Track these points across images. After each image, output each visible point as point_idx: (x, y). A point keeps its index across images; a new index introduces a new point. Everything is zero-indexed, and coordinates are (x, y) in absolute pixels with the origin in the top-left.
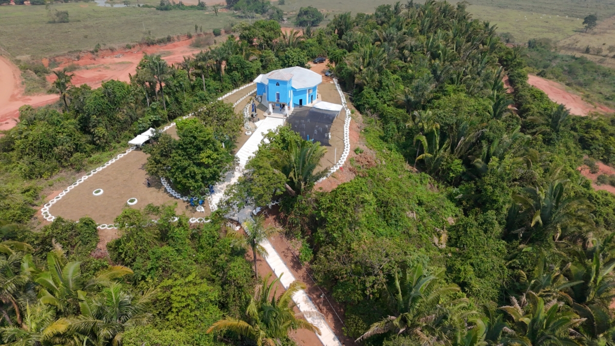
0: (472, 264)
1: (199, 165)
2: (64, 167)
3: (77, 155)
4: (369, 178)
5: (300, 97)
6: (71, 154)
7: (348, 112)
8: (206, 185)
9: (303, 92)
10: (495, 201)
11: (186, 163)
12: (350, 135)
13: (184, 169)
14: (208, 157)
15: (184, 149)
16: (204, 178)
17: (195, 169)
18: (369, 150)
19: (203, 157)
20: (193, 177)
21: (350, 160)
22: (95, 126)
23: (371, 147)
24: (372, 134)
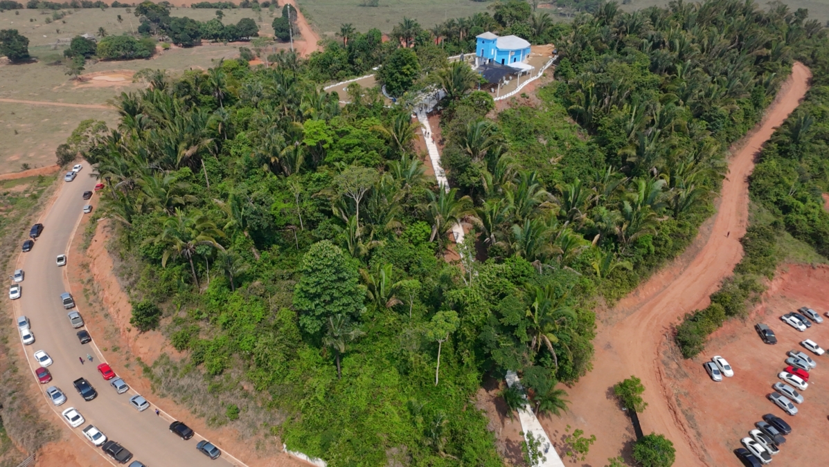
0: (563, 173)
1: (402, 73)
2: (332, 79)
3: (341, 72)
4: (519, 111)
5: (503, 57)
6: (339, 70)
7: (540, 74)
8: (403, 86)
9: (506, 52)
10: (610, 142)
11: (395, 71)
12: (526, 86)
13: (392, 74)
14: (408, 69)
15: (395, 62)
16: (403, 83)
17: (400, 76)
18: (536, 99)
19: (404, 69)
20: (396, 81)
21: (513, 98)
22: (357, 57)
23: (539, 97)
24: (548, 91)
